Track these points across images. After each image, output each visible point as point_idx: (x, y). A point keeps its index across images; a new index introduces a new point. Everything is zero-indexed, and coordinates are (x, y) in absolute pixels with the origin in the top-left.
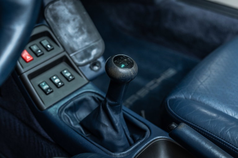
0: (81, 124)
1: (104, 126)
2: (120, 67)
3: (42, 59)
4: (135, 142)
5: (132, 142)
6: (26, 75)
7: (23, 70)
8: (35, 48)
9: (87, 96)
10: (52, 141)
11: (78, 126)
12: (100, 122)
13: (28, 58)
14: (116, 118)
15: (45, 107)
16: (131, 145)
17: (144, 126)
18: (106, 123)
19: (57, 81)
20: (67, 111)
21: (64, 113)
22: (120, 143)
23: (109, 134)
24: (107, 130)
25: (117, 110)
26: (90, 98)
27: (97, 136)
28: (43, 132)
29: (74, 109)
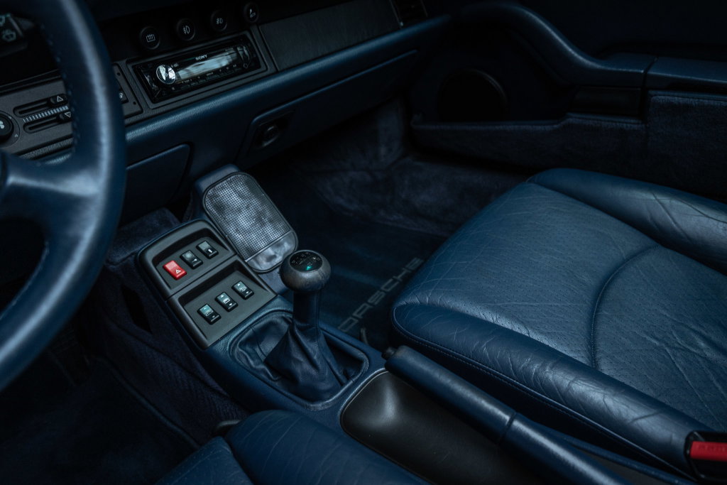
0: (266, 363)
1: (298, 362)
2: (304, 270)
3: (201, 271)
4: (348, 379)
5: (344, 380)
6: (176, 299)
7: (171, 292)
8: (188, 256)
9: (274, 318)
10: (225, 394)
11: (262, 367)
12: (290, 357)
13: (178, 272)
14: (313, 348)
15: (209, 343)
16: (342, 385)
17: (360, 354)
18: (300, 357)
19: (226, 300)
20: (243, 345)
21: (238, 349)
22: (324, 386)
23: (306, 374)
24: (302, 368)
25: (313, 337)
26: (279, 321)
27: (288, 378)
28: (211, 382)
29: (255, 339)
